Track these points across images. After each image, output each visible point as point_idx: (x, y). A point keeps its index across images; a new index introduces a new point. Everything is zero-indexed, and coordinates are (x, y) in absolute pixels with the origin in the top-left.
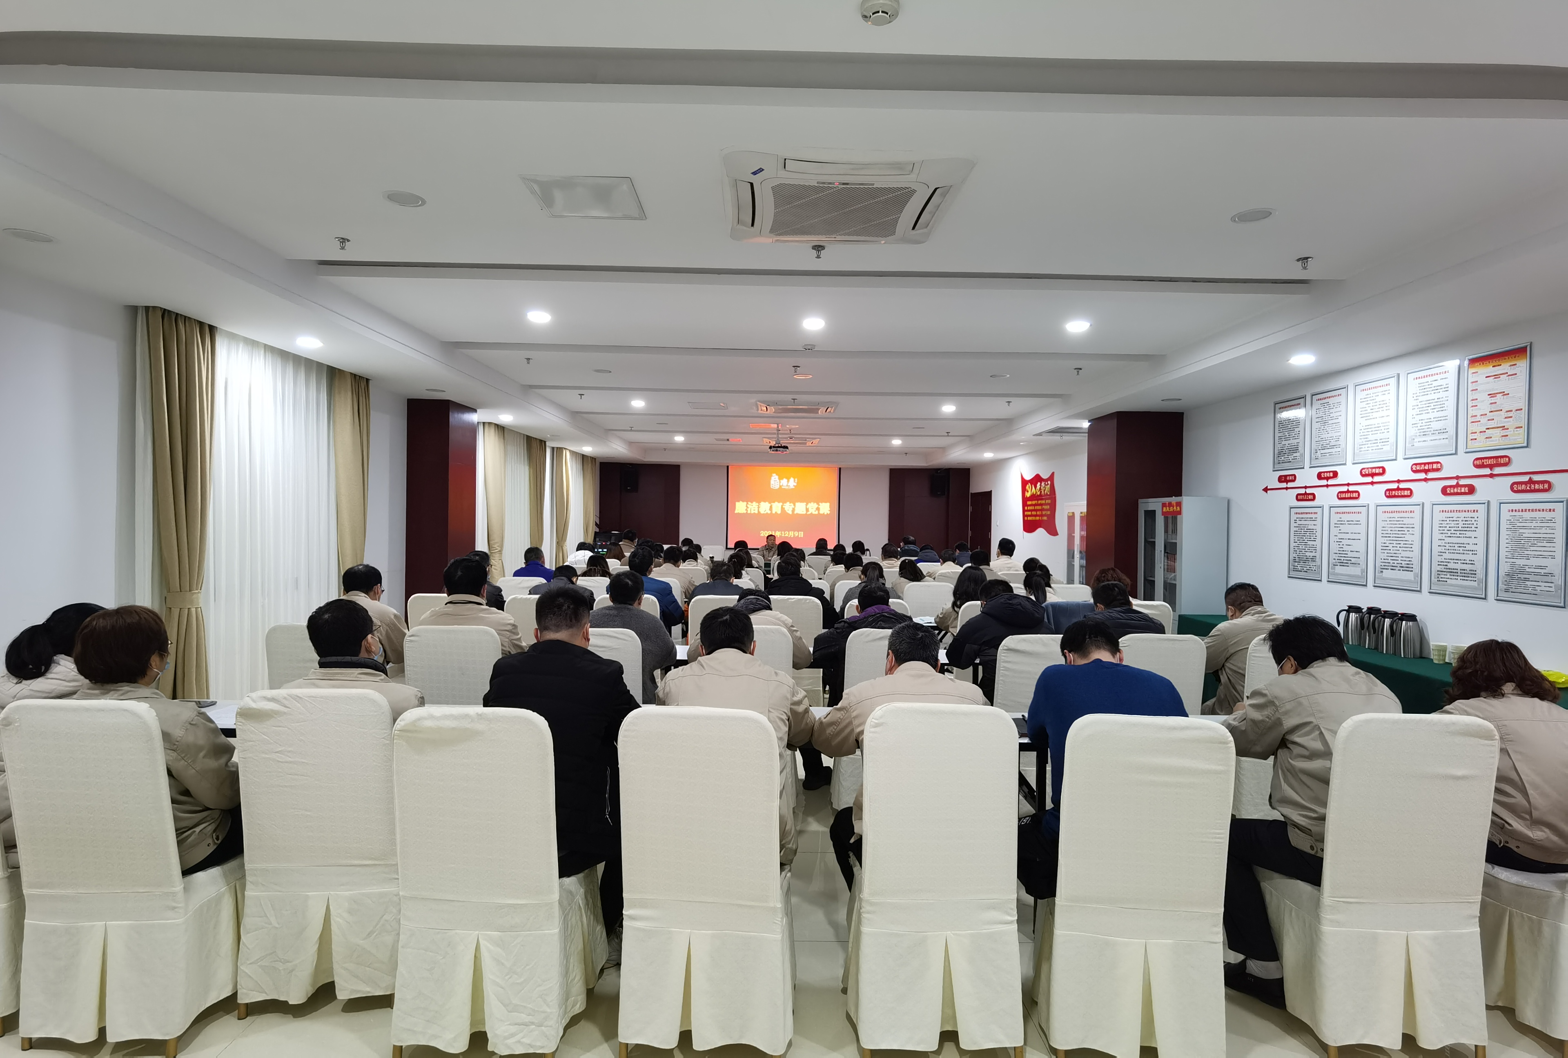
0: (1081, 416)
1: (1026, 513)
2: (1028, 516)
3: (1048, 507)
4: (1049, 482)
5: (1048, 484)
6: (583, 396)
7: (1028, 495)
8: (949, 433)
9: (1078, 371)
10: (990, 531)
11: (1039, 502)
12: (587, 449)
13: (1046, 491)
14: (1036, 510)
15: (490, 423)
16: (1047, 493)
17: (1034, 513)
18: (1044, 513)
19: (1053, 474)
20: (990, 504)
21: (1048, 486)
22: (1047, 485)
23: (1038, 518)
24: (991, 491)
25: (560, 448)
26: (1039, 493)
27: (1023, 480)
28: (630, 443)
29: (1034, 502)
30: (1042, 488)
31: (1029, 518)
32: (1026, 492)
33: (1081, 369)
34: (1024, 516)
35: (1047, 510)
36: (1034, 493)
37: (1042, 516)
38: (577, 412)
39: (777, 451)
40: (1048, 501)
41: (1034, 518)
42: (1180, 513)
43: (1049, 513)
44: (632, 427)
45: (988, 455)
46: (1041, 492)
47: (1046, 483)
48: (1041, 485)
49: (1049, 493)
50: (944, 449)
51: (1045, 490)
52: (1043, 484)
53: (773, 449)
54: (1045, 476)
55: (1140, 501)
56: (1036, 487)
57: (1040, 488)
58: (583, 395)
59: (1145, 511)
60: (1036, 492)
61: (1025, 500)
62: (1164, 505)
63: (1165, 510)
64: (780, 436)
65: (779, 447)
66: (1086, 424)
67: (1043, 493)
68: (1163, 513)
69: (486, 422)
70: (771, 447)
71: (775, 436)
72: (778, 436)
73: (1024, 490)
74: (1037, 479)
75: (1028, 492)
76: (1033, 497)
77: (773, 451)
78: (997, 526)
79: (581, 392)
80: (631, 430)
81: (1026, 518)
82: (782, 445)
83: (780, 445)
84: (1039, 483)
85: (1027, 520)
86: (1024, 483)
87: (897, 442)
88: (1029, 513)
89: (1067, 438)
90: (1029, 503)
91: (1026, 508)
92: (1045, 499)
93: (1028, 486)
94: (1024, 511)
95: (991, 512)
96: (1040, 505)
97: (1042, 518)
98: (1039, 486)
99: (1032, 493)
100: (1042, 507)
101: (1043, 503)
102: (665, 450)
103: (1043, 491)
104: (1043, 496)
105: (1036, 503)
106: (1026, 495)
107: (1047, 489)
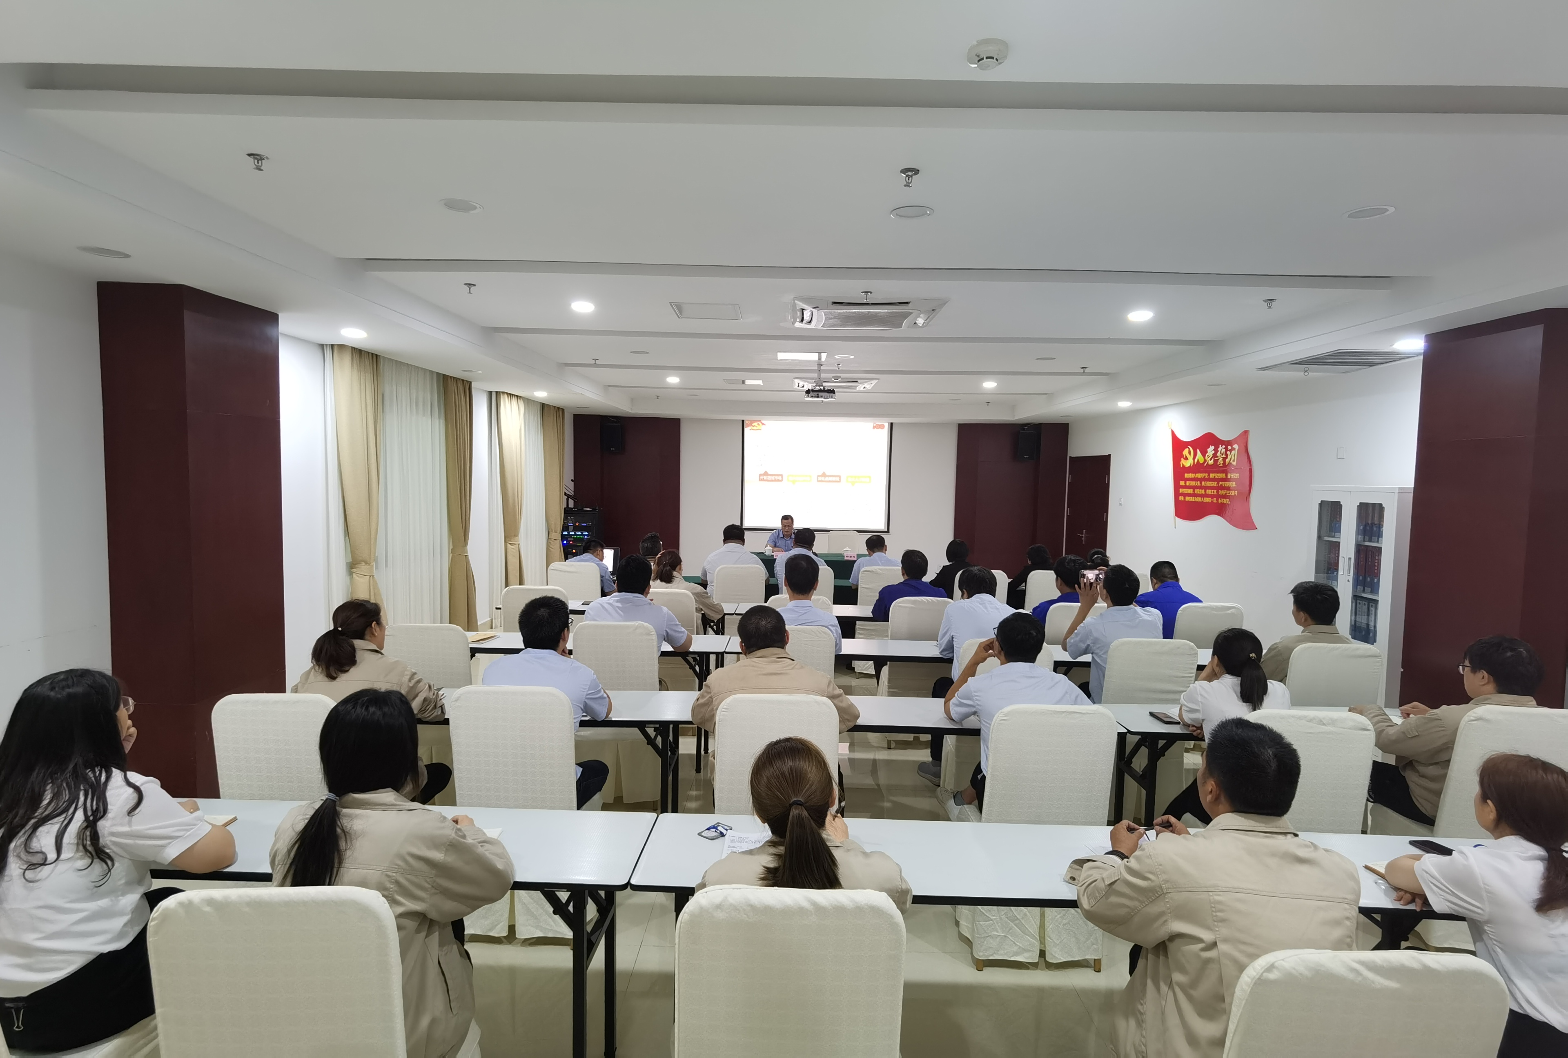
1: (1181, 491)
2: (1185, 495)
3: (1233, 485)
4: (1236, 446)
5: (1234, 448)
7: (1188, 463)
8: (1086, 368)
10: (1107, 511)
11: (1212, 476)
12: (541, 395)
13: (1227, 460)
14: (1206, 488)
16: (1231, 463)
17: (1198, 491)
18: (1224, 493)
19: (1246, 433)
20: (1108, 474)
21: (1233, 452)
22: (1231, 451)
23: (1208, 500)
24: (1110, 455)
25: (497, 391)
26: (1211, 462)
27: (1176, 441)
28: (604, 387)
29: (1200, 476)
30: (1218, 454)
31: (1187, 499)
32: (1182, 459)
34: (1177, 494)
35: (1230, 489)
36: (1202, 461)
37: (1220, 497)
39: (818, 397)
40: (1235, 476)
41: (1199, 499)
43: (1234, 493)
44: (595, 360)
45: (1124, 404)
46: (1216, 461)
47: (1229, 448)
48: (1216, 450)
49: (1234, 463)
51: (1224, 459)
52: (1221, 449)
53: (812, 394)
54: (1226, 436)
56: (1204, 453)
57: (1215, 455)
60: (1205, 461)
61: (1179, 472)
64: (823, 375)
65: (820, 391)
67: (1221, 461)
69: (334, 345)
70: (808, 392)
71: (816, 375)
72: (819, 375)
73: (1178, 456)
74: (1206, 441)
75: (1186, 459)
76: (1197, 468)
77: (812, 397)
78: (1120, 504)
80: (595, 365)
81: (1181, 498)
82: (826, 389)
83: (822, 388)
84: (1212, 448)
85: (1185, 501)
86: (1178, 446)
87: (989, 384)
88: (1188, 491)
90: (1189, 475)
91: (1182, 483)
92: (1229, 472)
93: (1187, 450)
94: (1177, 487)
95: (1108, 484)
96: (1214, 480)
97: (1217, 500)
98: (1213, 452)
99: (1196, 460)
100: (1218, 483)
101: (1223, 478)
102: (658, 399)
103: (1222, 459)
104: (1221, 467)
105: (1205, 476)
106: (1183, 465)
107: (1229, 457)
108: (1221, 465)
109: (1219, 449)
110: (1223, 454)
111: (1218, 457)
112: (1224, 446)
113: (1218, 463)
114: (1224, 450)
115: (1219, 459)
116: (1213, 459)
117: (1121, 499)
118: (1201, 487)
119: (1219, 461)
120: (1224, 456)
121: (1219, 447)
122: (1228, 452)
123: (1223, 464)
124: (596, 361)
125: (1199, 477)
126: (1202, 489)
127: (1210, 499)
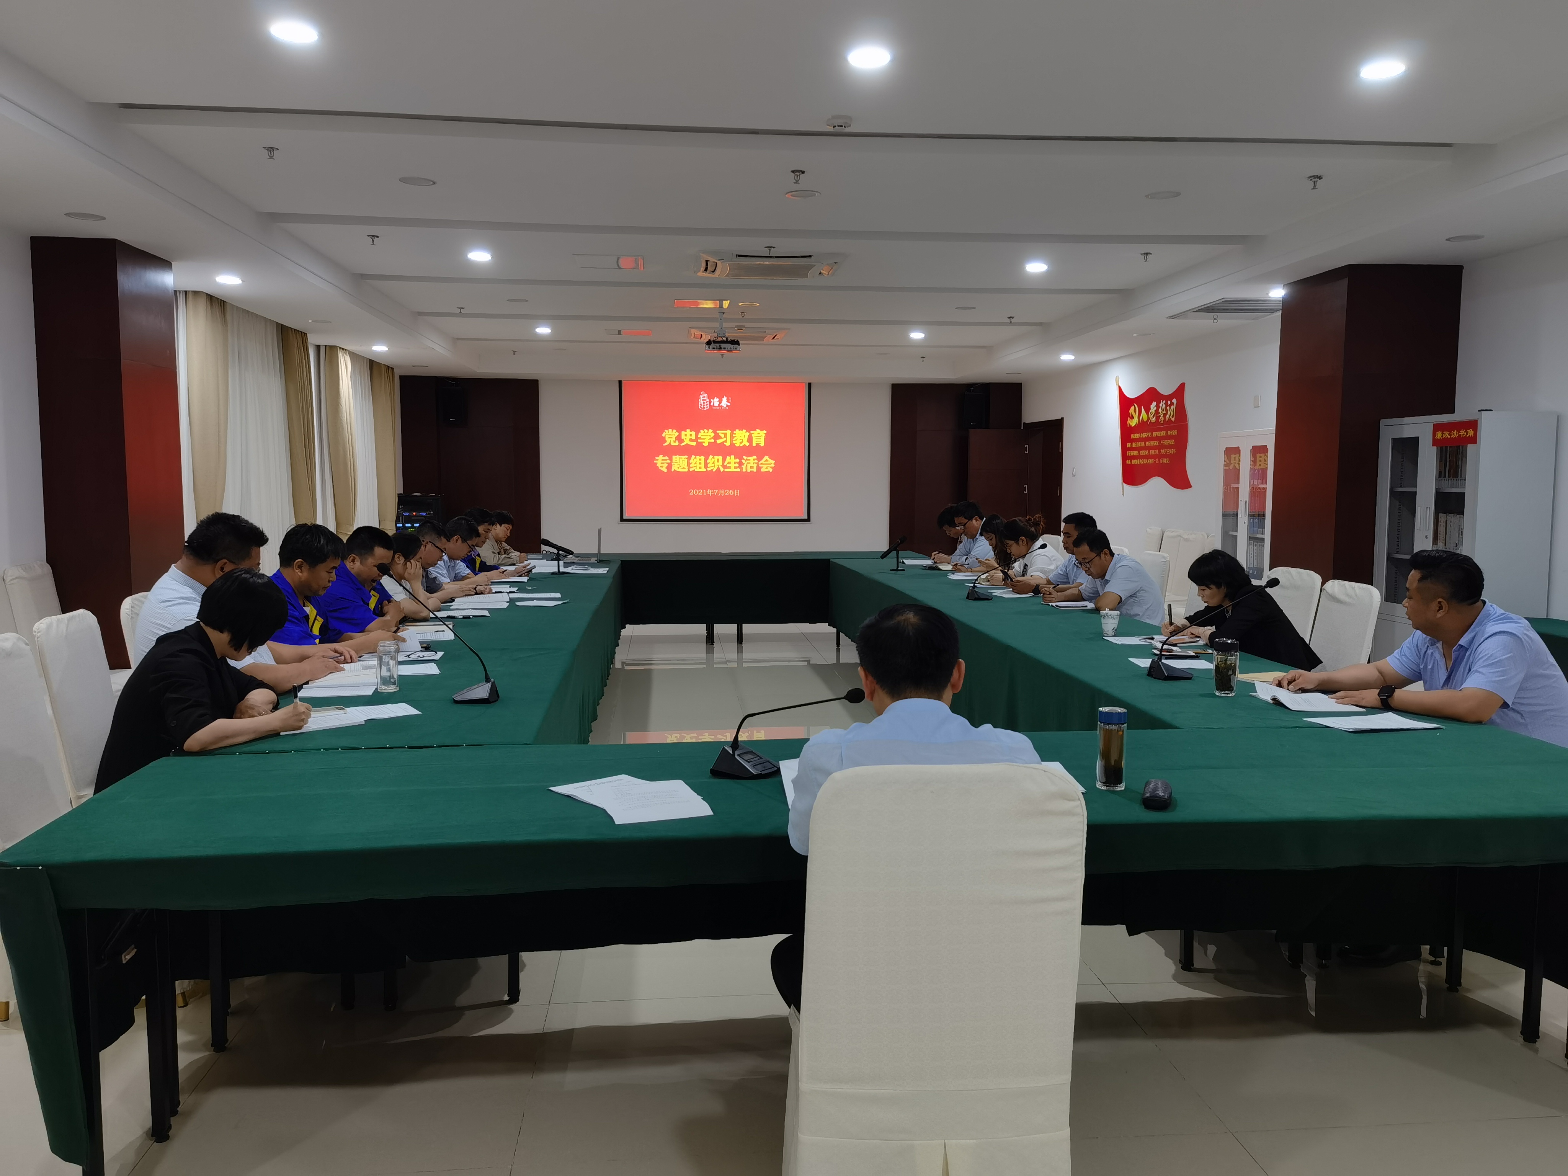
0: (1271, 278)
1: (1128, 453)
2: (1132, 458)
3: (1171, 442)
4: (1174, 401)
5: (1172, 404)
6: (376, 239)
7: (1133, 423)
8: (1013, 318)
9: (1315, 182)
10: (1060, 484)
11: (1154, 434)
12: (380, 349)
13: (1168, 416)
14: (1149, 448)
15: (196, 293)
16: (1170, 419)
17: (1144, 453)
18: (1163, 451)
19: (1182, 387)
20: (1061, 440)
21: (1172, 407)
22: (1170, 406)
23: (1151, 461)
24: (1062, 419)
25: (331, 347)
26: (1153, 420)
27: (1123, 398)
28: (456, 340)
29: (1144, 435)
30: (1160, 409)
31: (1134, 462)
32: (1129, 418)
33: (1320, 178)
34: (1125, 457)
35: (1170, 447)
36: (1145, 419)
37: (1160, 456)
38: (363, 276)
39: (720, 348)
40: (1175, 432)
41: (1144, 461)
42: (1474, 440)
43: (1173, 451)
45: (1067, 357)
46: (1158, 418)
47: (1169, 402)
48: (1158, 406)
49: (1173, 419)
50: (989, 350)
51: (1165, 415)
52: (1162, 404)
53: (713, 345)
54: (1166, 390)
55: (1383, 422)
56: (1147, 411)
57: (1157, 412)
58: (378, 237)
59: (1395, 441)
60: (1149, 418)
61: (1126, 432)
62: (1437, 427)
63: (1439, 435)
64: (725, 324)
65: (723, 342)
66: (1278, 293)
67: (1162, 418)
68: (1435, 442)
69: (189, 291)
70: (709, 343)
71: (716, 325)
72: (721, 324)
73: (1124, 415)
74: (1150, 396)
75: (1132, 418)
76: (1143, 426)
77: (713, 348)
78: (1074, 475)
79: (374, 230)
80: (462, 314)
81: (1128, 462)
82: (729, 339)
83: (724, 339)
84: (1154, 404)
85: (1131, 465)
86: (1125, 403)
87: (917, 335)
88: (1135, 453)
89: (1225, 321)
90: (1135, 436)
91: (1129, 445)
92: (1166, 429)
93: (1133, 408)
94: (1124, 449)
95: (1062, 453)
96: (1156, 439)
97: (1159, 460)
98: (1155, 408)
99: (1141, 419)
100: (1159, 443)
101: (1163, 436)
102: (514, 354)
103: (1163, 415)
104: (1162, 424)
105: (1148, 435)
106: (1129, 424)
107: (1169, 413)
108: (1162, 422)
109: (1161, 405)
110: (1163, 411)
111: (1159, 413)
112: (1164, 402)
113: (1160, 420)
114: (1164, 406)
115: (1160, 416)
116: (1155, 417)
117: (1073, 468)
118: (1145, 448)
119: (1160, 418)
120: (1164, 412)
121: (1160, 403)
122: (1168, 408)
123: (1163, 420)
124: (462, 309)
125: (1144, 437)
126: (1146, 450)
127: (1153, 460)
